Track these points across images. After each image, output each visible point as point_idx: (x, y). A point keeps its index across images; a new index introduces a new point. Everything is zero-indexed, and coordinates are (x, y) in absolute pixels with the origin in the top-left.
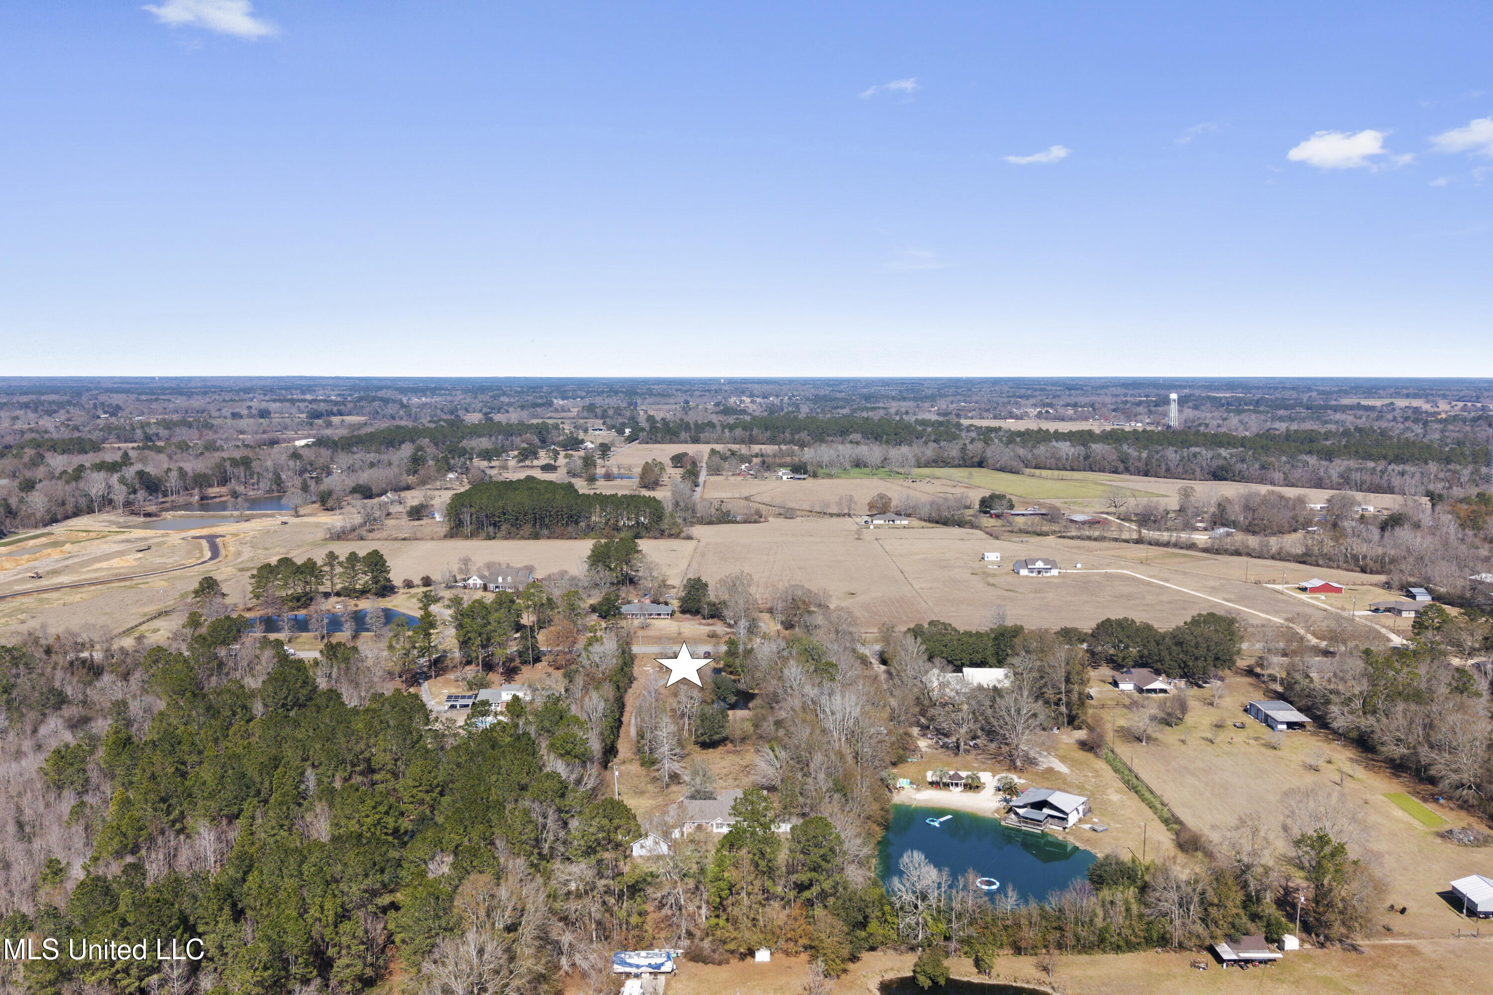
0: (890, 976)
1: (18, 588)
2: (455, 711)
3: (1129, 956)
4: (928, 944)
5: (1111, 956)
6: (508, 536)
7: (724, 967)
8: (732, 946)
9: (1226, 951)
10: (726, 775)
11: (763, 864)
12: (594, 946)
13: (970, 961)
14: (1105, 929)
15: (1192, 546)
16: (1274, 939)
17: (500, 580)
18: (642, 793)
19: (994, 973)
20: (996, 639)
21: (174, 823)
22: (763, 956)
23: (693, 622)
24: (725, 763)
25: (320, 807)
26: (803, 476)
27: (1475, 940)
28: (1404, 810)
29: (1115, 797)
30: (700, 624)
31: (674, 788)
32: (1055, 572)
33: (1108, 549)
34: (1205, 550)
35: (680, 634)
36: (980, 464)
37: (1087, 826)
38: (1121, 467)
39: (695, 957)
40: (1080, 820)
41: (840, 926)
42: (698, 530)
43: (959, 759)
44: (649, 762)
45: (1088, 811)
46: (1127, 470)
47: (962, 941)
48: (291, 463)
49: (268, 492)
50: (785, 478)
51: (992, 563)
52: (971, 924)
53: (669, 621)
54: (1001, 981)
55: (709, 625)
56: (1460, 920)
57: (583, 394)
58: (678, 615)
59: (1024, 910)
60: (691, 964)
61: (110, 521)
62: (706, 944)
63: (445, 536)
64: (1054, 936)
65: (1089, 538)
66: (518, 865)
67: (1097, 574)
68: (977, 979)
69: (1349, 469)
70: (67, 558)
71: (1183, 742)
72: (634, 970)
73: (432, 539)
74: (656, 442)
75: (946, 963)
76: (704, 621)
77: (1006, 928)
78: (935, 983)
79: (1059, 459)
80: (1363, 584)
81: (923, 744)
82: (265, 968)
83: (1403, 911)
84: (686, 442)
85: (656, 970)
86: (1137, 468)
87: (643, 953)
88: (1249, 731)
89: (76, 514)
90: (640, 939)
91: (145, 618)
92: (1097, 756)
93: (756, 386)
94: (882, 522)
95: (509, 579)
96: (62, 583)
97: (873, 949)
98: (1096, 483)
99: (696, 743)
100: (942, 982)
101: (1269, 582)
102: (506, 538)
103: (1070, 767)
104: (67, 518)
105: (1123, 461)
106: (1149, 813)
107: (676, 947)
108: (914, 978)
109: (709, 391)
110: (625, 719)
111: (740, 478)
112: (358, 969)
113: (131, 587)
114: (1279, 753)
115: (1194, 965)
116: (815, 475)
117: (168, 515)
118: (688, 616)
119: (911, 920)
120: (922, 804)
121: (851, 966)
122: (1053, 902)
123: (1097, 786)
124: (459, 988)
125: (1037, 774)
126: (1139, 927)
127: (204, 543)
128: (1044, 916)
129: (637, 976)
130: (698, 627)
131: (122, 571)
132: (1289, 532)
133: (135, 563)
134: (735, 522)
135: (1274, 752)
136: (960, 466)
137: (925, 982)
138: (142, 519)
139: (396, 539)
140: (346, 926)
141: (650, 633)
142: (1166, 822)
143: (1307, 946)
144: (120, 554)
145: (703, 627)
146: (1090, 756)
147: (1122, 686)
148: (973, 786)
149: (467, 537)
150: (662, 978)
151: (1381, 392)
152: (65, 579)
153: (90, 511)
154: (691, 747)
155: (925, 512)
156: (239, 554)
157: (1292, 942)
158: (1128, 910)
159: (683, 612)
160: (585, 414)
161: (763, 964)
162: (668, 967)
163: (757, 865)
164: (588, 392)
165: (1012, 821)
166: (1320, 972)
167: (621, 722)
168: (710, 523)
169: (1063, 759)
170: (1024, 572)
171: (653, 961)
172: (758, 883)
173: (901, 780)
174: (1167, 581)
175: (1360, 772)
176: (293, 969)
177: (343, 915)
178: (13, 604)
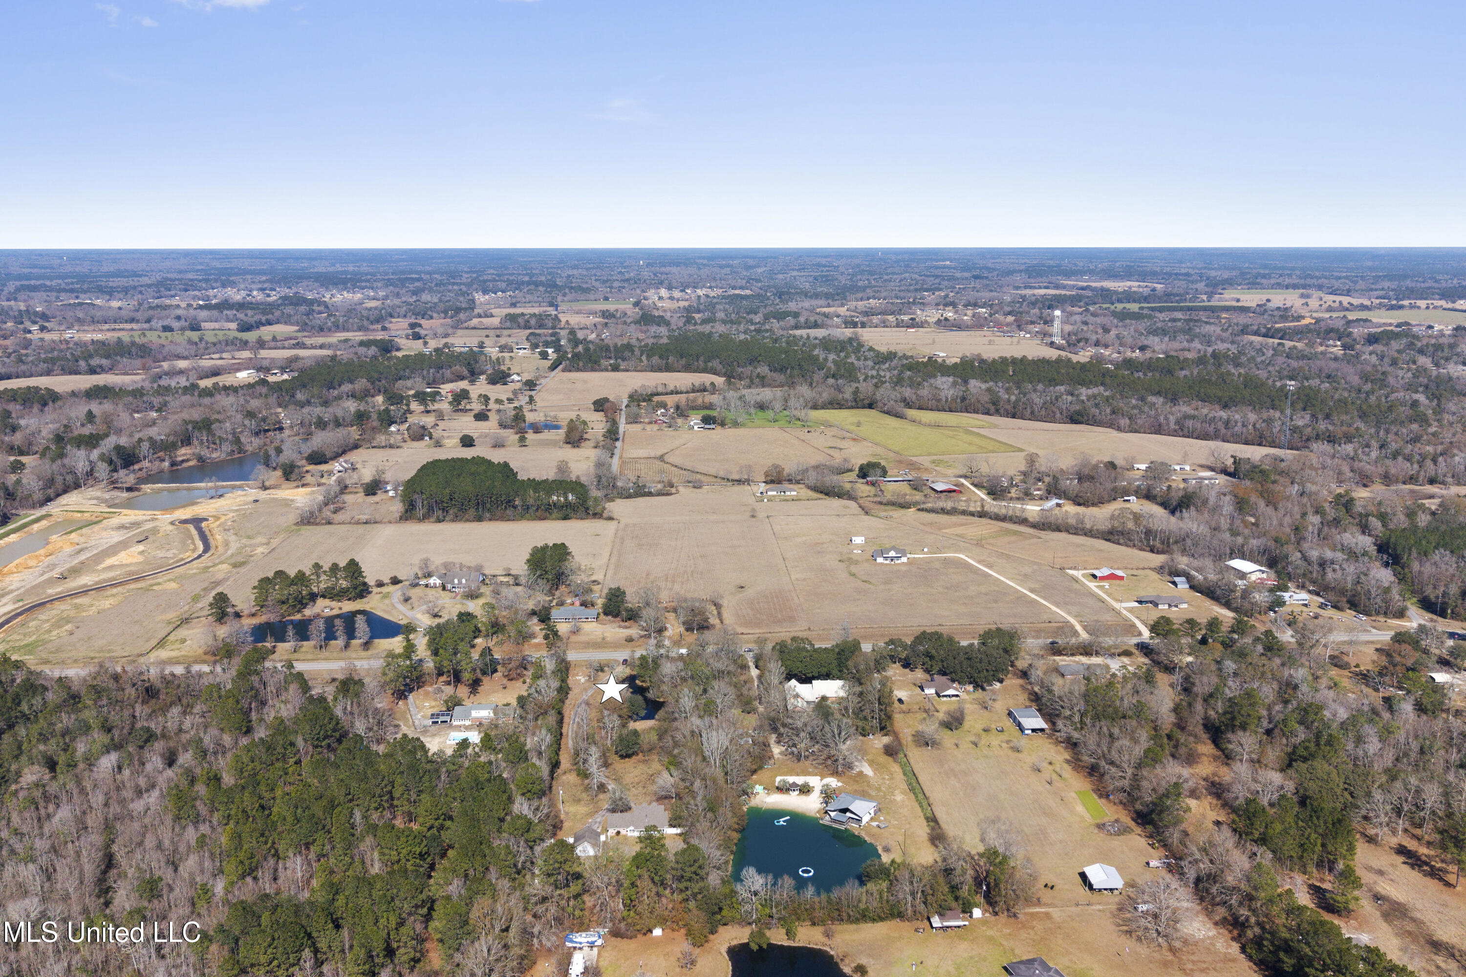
0: (735, 942)
1: (52, 591)
2: (437, 726)
3: (880, 924)
4: (758, 921)
5: (870, 925)
6: (456, 519)
7: (634, 940)
8: (638, 927)
9: (936, 922)
10: (638, 783)
11: (656, 879)
12: (553, 930)
13: (784, 931)
14: (867, 909)
15: (1024, 521)
16: (967, 910)
17: (456, 581)
18: (579, 801)
19: (797, 939)
20: (839, 654)
21: (269, 849)
22: (657, 932)
23: (614, 625)
24: (637, 772)
25: (369, 840)
26: (712, 426)
27: (1087, 907)
28: (1084, 805)
29: (899, 797)
30: (620, 627)
31: (601, 796)
32: (904, 560)
33: (956, 525)
34: (1034, 526)
35: (603, 639)
36: (870, 406)
37: (875, 824)
38: (992, 408)
39: (616, 934)
40: (872, 819)
41: (703, 916)
42: (617, 507)
43: (801, 763)
44: (584, 775)
45: (878, 811)
46: (997, 412)
47: (779, 919)
48: (247, 422)
49: (229, 454)
50: (696, 428)
51: (858, 546)
52: (785, 908)
53: (594, 624)
54: (801, 944)
55: (626, 627)
56: (1083, 892)
57: (503, 285)
58: (602, 616)
59: (816, 899)
60: (613, 939)
61: (97, 498)
62: (622, 925)
63: (401, 518)
64: (836, 914)
65: (943, 511)
66: (504, 884)
67: (938, 559)
68: (786, 943)
69: (1186, 417)
70: (80, 551)
71: (957, 745)
72: (578, 945)
73: (390, 522)
74: (579, 370)
75: (768, 933)
76: (623, 624)
77: (806, 910)
78: (760, 947)
79: (939, 400)
80: (1144, 569)
81: (777, 750)
82: (364, 964)
83: (1052, 887)
84: (607, 370)
85: (592, 945)
86: (1006, 410)
87: (584, 935)
88: (1004, 737)
89: (65, 492)
90: (582, 924)
91: (171, 627)
92: (895, 761)
93: (674, 270)
94: (775, 493)
95: (464, 581)
96: (85, 585)
97: (725, 924)
98: (968, 432)
99: (616, 753)
100: (765, 946)
101: (1071, 569)
102: (453, 521)
103: (875, 770)
104: (58, 495)
105: (994, 404)
106: (919, 810)
107: (604, 927)
108: (748, 944)
109: (627, 280)
110: (564, 731)
111: (655, 427)
112: (412, 955)
113: (147, 589)
114: (1020, 755)
115: (916, 930)
116: (723, 424)
117: (147, 488)
118: (610, 617)
119: (748, 907)
120: (770, 807)
121: (711, 937)
122: (835, 894)
123: (890, 787)
124: (479, 973)
125: (851, 777)
126: (887, 908)
127: (191, 527)
128: (829, 901)
129: (580, 949)
130: (617, 630)
131: (132, 568)
132: (1109, 501)
133: (141, 559)
134: (650, 494)
135: (1017, 754)
136: (852, 407)
137: (754, 947)
138: (125, 495)
139: (358, 523)
140: (403, 930)
141: (581, 638)
142: (927, 819)
143: (987, 915)
144: (123, 545)
145: (622, 630)
146: (890, 759)
147: (927, 691)
148: (805, 790)
149: (420, 520)
150: (595, 950)
151: (1264, 281)
152: (86, 580)
153: (77, 486)
154: (614, 758)
155: (812, 477)
156: (227, 544)
157: (977, 913)
158: (881, 897)
159: (606, 614)
160: (508, 324)
161: (657, 937)
162: (599, 942)
163: (652, 879)
164: (510, 283)
165: (826, 821)
166: (990, 933)
167: (561, 734)
168: (629, 496)
169: (871, 763)
170: (880, 560)
171: (590, 940)
172: (654, 890)
173: (757, 786)
174: (990, 567)
175: (1068, 772)
176: (376, 960)
177: (401, 923)
178: (54, 612)
